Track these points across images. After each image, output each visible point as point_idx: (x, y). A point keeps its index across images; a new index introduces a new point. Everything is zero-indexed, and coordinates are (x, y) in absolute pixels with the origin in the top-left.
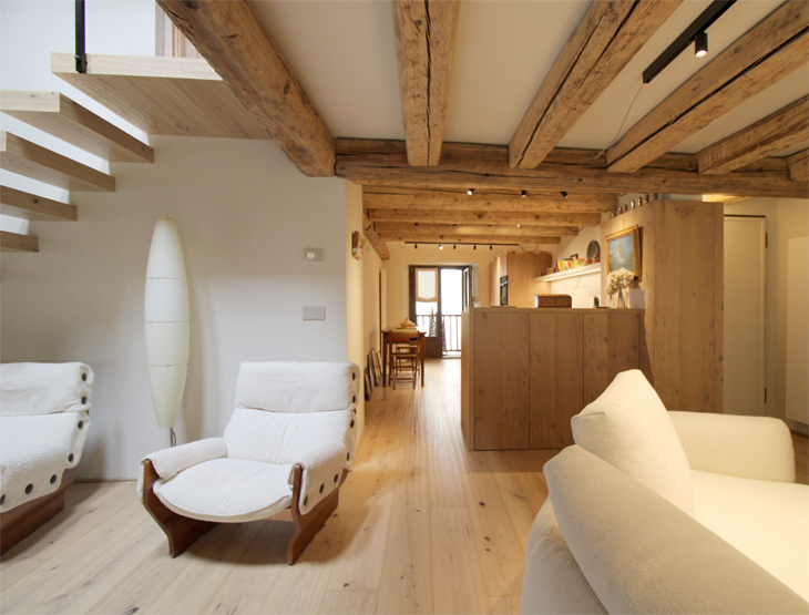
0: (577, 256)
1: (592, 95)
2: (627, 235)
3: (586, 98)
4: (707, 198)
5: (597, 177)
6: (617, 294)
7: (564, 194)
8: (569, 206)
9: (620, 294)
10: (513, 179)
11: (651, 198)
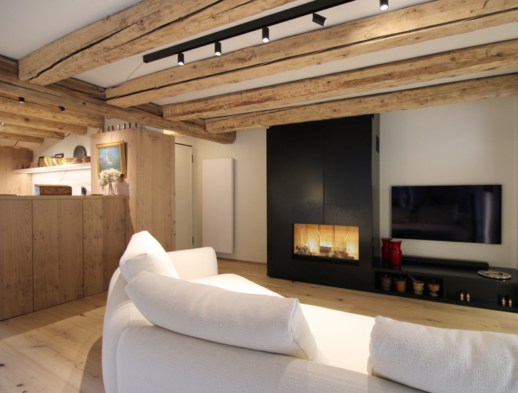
0: (63, 155)
1: (114, 59)
2: (117, 146)
3: (108, 58)
4: (167, 132)
5: (98, 105)
6: (108, 186)
7: (62, 109)
8: (64, 118)
9: (111, 186)
10: (22, 89)
11: (133, 125)
